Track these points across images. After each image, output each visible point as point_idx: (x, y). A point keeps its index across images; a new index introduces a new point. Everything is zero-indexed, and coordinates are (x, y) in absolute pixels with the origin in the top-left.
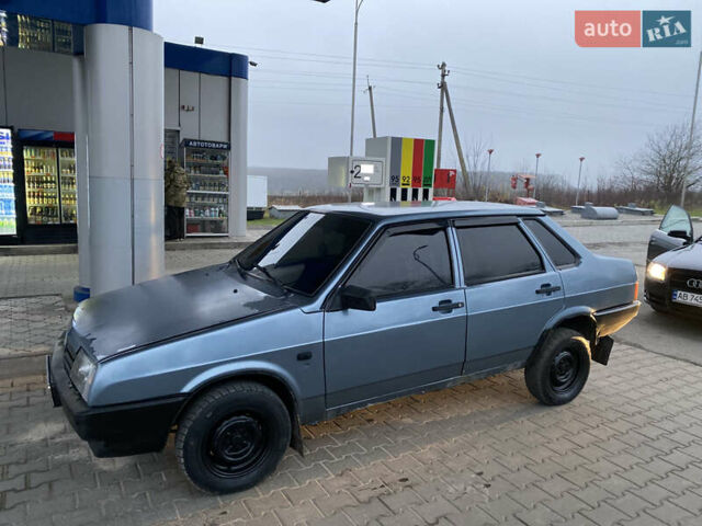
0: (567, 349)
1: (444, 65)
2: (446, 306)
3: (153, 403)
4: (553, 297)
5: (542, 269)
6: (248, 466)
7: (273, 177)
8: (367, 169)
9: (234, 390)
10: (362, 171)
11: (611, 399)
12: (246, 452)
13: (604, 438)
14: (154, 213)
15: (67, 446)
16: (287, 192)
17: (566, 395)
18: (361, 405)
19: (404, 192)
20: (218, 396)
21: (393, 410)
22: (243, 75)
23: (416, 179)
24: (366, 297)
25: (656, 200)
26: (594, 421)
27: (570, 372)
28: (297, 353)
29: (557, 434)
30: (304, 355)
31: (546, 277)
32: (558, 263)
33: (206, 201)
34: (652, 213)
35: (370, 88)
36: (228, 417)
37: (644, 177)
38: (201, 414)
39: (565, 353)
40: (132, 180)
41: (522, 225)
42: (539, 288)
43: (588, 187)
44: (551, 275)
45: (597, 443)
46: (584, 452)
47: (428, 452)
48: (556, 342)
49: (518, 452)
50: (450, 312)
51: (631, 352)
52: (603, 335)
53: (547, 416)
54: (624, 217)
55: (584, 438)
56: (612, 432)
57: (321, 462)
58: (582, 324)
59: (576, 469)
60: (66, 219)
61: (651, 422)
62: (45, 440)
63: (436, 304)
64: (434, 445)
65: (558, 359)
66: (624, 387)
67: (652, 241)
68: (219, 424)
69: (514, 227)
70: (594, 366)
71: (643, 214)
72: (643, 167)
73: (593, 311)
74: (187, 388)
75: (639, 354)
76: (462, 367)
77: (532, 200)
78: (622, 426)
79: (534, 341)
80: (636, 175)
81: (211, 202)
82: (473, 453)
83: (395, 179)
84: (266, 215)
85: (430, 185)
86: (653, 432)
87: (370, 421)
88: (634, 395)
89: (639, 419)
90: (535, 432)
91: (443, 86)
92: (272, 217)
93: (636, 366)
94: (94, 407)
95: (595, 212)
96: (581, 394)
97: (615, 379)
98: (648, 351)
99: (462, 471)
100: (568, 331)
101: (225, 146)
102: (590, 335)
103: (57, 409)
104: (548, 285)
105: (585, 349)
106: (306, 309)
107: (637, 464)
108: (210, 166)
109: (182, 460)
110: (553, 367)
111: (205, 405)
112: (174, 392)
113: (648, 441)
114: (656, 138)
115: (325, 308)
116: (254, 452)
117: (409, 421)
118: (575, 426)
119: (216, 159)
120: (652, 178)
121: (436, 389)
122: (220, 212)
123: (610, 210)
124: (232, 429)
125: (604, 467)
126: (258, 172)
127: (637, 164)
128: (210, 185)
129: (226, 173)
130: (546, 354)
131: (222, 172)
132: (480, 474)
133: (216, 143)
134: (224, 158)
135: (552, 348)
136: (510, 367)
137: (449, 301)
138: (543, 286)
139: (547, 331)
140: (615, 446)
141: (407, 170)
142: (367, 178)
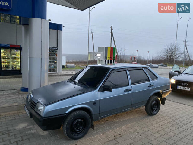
0: (155, 101)
1: (112, 27)
2: (127, 90)
3: (61, 116)
4: (152, 88)
5: (149, 81)
6: (80, 133)
7: (67, 57)
8: (99, 55)
9: (78, 112)
10: (98, 56)
11: (166, 114)
12: (80, 129)
13: (166, 123)
14: (46, 67)
15: (30, 129)
16: (70, 61)
17: (155, 113)
18: (107, 116)
19: (108, 61)
20: (74, 114)
21: (112, 118)
22: (61, 30)
23: (111, 58)
24: (110, 88)
25: (167, 63)
26: (163, 119)
27: (156, 106)
28: (93, 102)
29: (154, 122)
30: (94, 103)
31: (150, 83)
32: (153, 79)
33: (51, 63)
34: (167, 66)
35: (92, 33)
36: (76, 120)
37: (164, 57)
38: (70, 119)
39: (155, 102)
40: (41, 58)
41: (144, 70)
42: (148, 85)
43: (150, 59)
44: (151, 82)
45: (165, 124)
46: (162, 127)
47: (124, 128)
48: (153, 99)
49: (146, 127)
50: (128, 92)
51: (168, 102)
52: (163, 97)
53: (151, 118)
54: (160, 67)
55: (161, 123)
56: (168, 122)
57: (98, 131)
58: (159, 94)
59: (161, 131)
60: (12, 69)
61: (176, 119)
62: (23, 128)
63: (125, 90)
64: (125, 126)
65: (153, 104)
66: (168, 110)
67: (170, 73)
68: (74, 121)
69: (142, 70)
70: (161, 105)
71: (165, 66)
72: (164, 54)
73: (161, 91)
74: (67, 112)
75: (171, 102)
76: (131, 106)
77: (136, 63)
78: (170, 120)
79: (148, 99)
80: (162, 56)
81: (52, 63)
82: (135, 128)
83: (106, 58)
84: (65, 67)
85: (115, 59)
86: (177, 121)
87: (107, 121)
88: (171, 112)
89: (173, 118)
90: (149, 122)
91: (111, 33)
92: (67, 67)
93: (170, 105)
94: (45, 117)
95: (153, 66)
96: (159, 113)
97: (165, 109)
98: (172, 101)
99: (133, 132)
100: (155, 96)
101: (56, 49)
102: (160, 97)
103: (31, 118)
104: (151, 85)
105: (159, 101)
106: (95, 91)
107: (175, 129)
108: (52, 54)
109: (65, 131)
110: (152, 105)
111: (71, 116)
112: (64, 113)
113: (177, 124)
114: (167, 46)
115: (99, 91)
116: (82, 129)
117: (117, 120)
118: (158, 120)
119: (54, 52)
120: (166, 57)
121: (124, 112)
122: (55, 66)
123: (157, 65)
124: (77, 123)
125: (168, 130)
126: (64, 55)
127: (162, 53)
128: (52, 59)
129: (57, 56)
130: (151, 102)
131: (55, 55)
132: (138, 133)
133: (54, 48)
134: (56, 52)
135: (152, 101)
136: (142, 106)
137: (128, 89)
138: (149, 85)
139: (150, 96)
140: (169, 125)
141: (109, 55)
142: (99, 58)
